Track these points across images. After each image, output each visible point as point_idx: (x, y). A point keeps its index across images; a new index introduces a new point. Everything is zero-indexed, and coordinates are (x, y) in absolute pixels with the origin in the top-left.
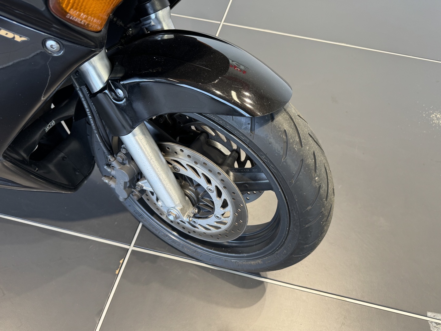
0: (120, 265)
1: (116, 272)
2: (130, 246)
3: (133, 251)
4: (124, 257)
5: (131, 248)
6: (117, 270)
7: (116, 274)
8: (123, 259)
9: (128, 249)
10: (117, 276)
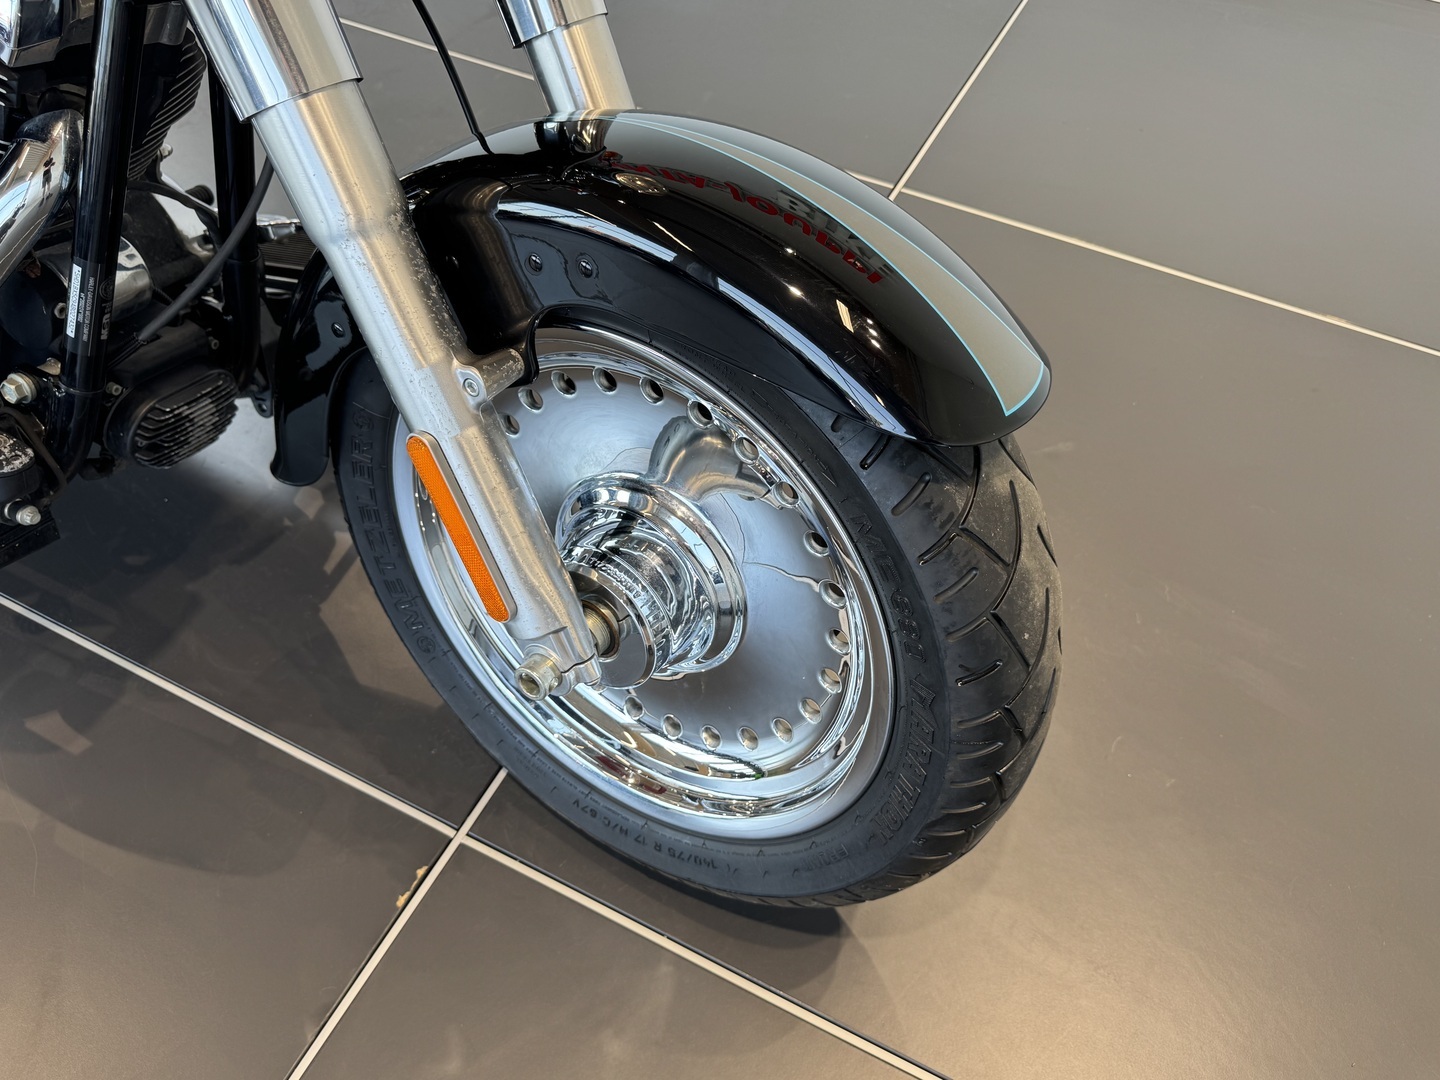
0: (415, 883)
1: (397, 899)
2: (458, 830)
3: (462, 847)
4: (430, 865)
5: (461, 838)
6: (402, 894)
7: (397, 908)
8: (426, 868)
9: (451, 840)
10: (398, 913)
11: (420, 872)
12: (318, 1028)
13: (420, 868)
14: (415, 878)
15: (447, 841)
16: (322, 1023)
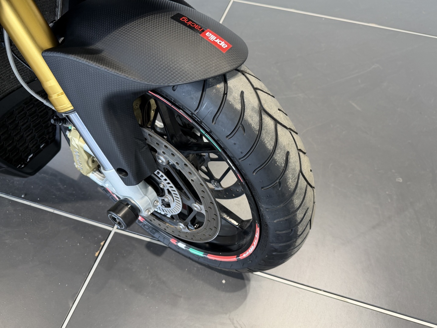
0: (101, 247)
1: (95, 254)
2: (113, 228)
3: (115, 233)
4: (106, 239)
5: (115, 230)
6: (97, 252)
7: (95, 256)
8: (104, 242)
9: (111, 232)
10: (96, 258)
11: (102, 244)
12: (74, 302)
13: (102, 242)
14: (100, 245)
15: (109, 232)
16: (75, 300)
